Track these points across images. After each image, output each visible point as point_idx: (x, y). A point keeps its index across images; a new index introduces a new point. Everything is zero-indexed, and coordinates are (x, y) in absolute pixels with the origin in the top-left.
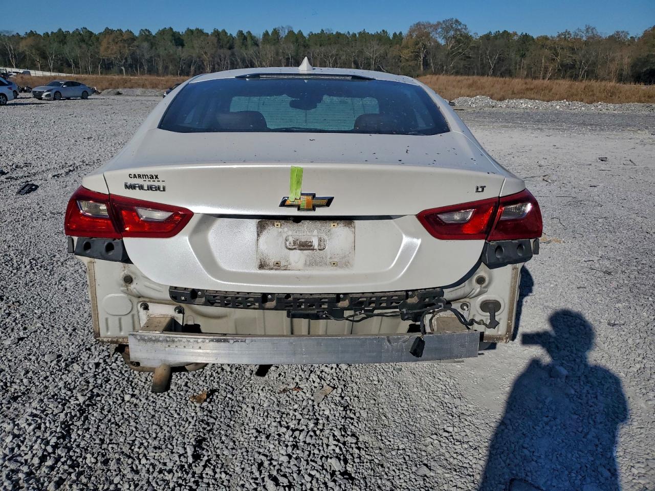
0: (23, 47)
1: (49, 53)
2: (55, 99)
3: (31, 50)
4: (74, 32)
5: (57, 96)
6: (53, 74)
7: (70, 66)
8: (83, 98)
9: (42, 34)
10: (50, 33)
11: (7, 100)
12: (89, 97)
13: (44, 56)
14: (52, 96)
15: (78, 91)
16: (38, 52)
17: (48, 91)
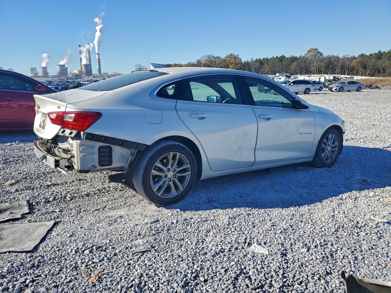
0: (354, 63)
1: (368, 66)
2: (339, 91)
3: (358, 65)
4: (388, 52)
5: (341, 89)
6: (367, 78)
7: (379, 72)
8: (357, 91)
9: (368, 55)
10: (373, 54)
11: (310, 91)
12: (361, 90)
13: (365, 68)
14: (338, 90)
15: (355, 87)
16: (361, 66)
17: (337, 87)
